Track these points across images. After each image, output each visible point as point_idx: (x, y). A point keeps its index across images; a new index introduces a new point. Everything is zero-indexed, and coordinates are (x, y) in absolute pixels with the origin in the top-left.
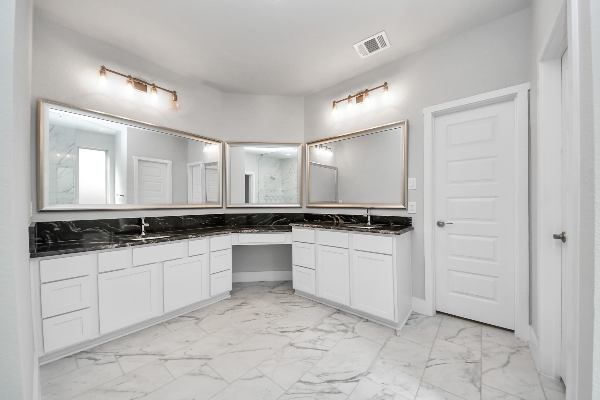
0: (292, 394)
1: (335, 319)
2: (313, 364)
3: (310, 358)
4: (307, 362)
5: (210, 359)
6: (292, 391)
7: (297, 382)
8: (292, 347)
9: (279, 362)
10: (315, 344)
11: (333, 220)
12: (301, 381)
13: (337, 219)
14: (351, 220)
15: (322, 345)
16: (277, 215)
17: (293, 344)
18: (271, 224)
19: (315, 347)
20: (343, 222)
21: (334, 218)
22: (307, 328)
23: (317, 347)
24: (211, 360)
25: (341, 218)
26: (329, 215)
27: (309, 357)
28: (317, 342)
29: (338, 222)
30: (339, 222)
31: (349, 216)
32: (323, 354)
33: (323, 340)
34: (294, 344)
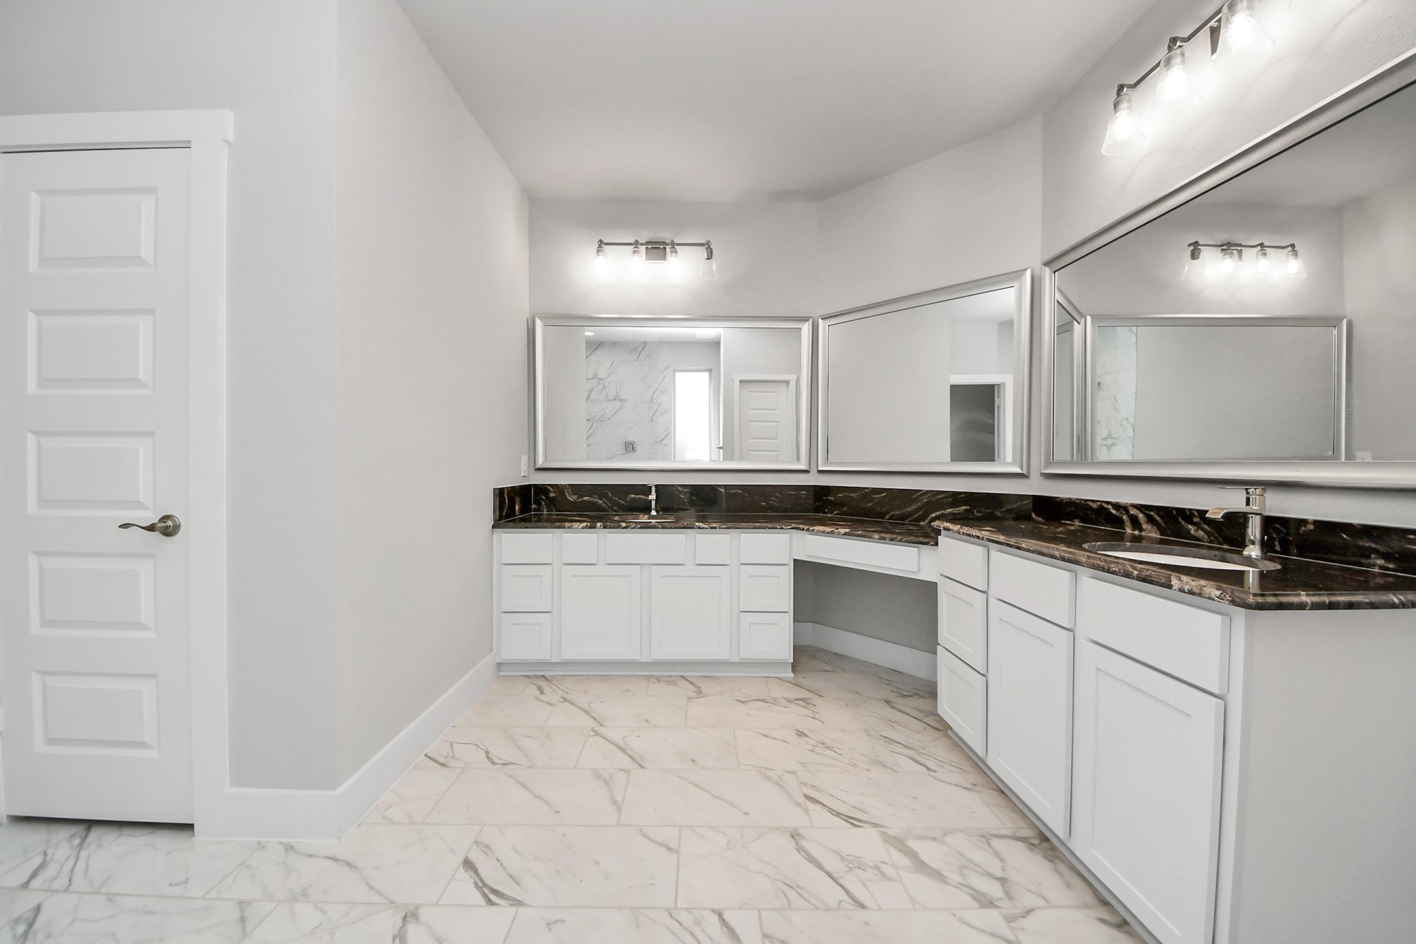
0: (677, 921)
1: (996, 853)
2: (789, 905)
3: (798, 889)
4: (783, 892)
5: (642, 767)
6: (685, 917)
7: (713, 911)
8: (791, 839)
9: (729, 849)
10: (851, 870)
11: (1119, 522)
12: (720, 915)
13: (1135, 523)
14: (1189, 531)
15: (864, 885)
16: (941, 496)
17: (800, 835)
18: (924, 521)
19: (841, 878)
20: (1155, 535)
21: (1125, 517)
22: (876, 825)
23: (851, 882)
24: (642, 770)
25: (1150, 520)
26: (1110, 507)
27: (798, 886)
28: (864, 870)
29: (1137, 532)
30: (1143, 534)
31: (1182, 512)
32: (839, 905)
33: (885, 876)
34: (804, 838)
